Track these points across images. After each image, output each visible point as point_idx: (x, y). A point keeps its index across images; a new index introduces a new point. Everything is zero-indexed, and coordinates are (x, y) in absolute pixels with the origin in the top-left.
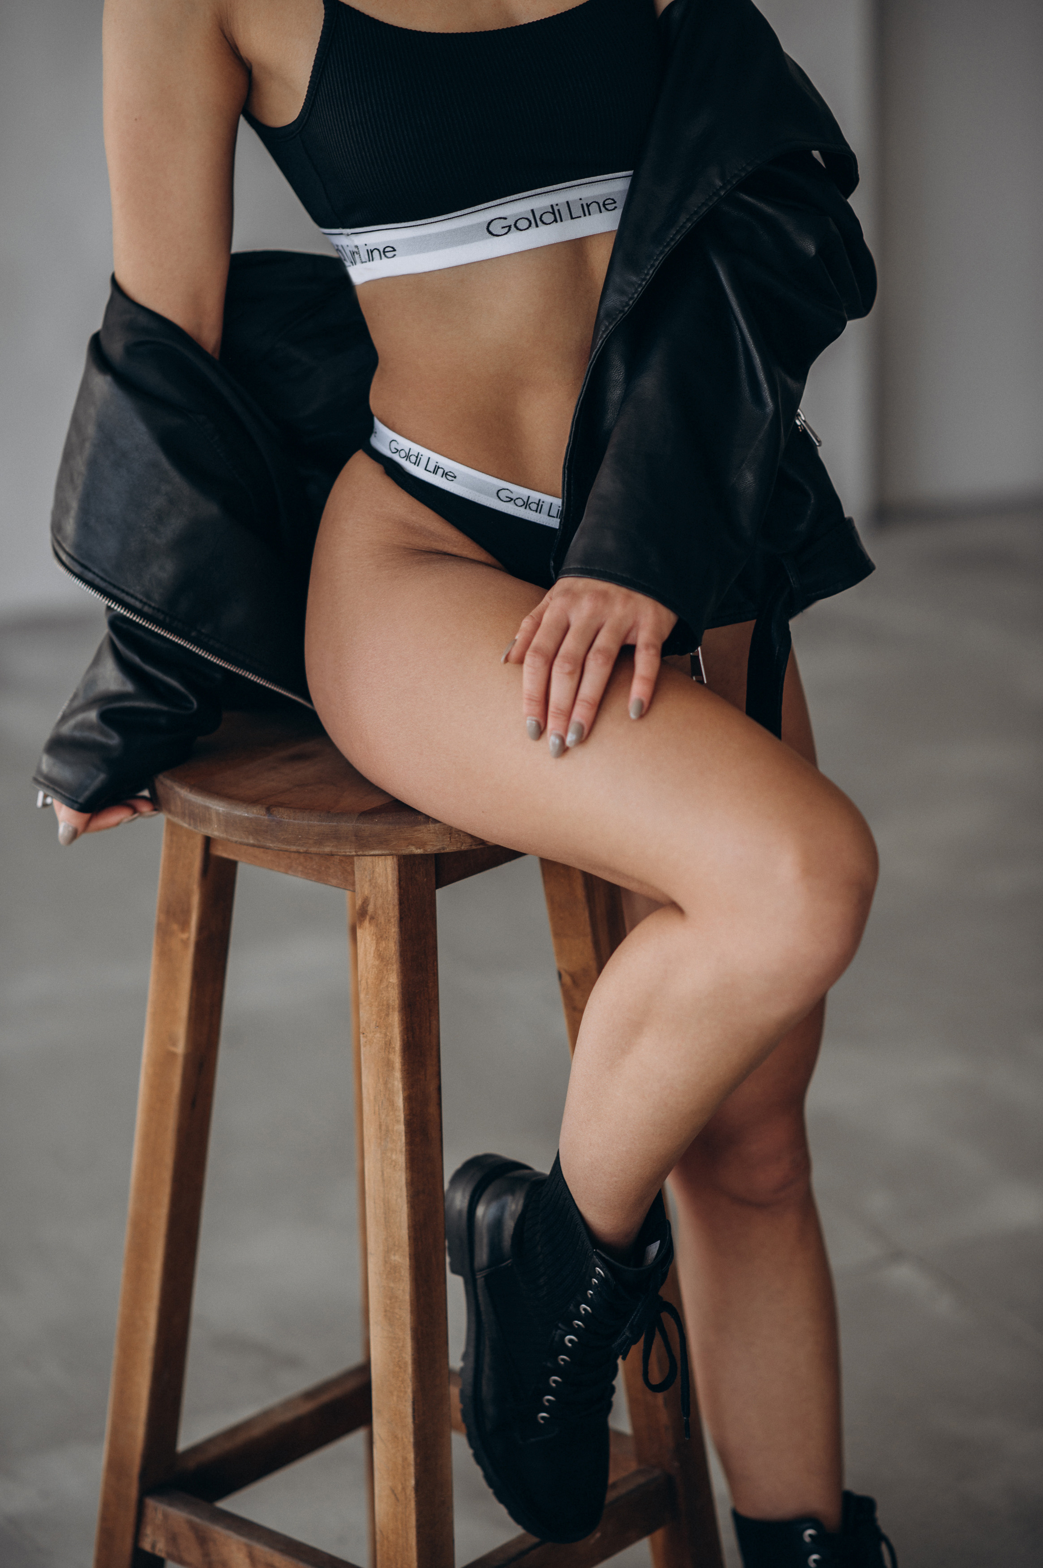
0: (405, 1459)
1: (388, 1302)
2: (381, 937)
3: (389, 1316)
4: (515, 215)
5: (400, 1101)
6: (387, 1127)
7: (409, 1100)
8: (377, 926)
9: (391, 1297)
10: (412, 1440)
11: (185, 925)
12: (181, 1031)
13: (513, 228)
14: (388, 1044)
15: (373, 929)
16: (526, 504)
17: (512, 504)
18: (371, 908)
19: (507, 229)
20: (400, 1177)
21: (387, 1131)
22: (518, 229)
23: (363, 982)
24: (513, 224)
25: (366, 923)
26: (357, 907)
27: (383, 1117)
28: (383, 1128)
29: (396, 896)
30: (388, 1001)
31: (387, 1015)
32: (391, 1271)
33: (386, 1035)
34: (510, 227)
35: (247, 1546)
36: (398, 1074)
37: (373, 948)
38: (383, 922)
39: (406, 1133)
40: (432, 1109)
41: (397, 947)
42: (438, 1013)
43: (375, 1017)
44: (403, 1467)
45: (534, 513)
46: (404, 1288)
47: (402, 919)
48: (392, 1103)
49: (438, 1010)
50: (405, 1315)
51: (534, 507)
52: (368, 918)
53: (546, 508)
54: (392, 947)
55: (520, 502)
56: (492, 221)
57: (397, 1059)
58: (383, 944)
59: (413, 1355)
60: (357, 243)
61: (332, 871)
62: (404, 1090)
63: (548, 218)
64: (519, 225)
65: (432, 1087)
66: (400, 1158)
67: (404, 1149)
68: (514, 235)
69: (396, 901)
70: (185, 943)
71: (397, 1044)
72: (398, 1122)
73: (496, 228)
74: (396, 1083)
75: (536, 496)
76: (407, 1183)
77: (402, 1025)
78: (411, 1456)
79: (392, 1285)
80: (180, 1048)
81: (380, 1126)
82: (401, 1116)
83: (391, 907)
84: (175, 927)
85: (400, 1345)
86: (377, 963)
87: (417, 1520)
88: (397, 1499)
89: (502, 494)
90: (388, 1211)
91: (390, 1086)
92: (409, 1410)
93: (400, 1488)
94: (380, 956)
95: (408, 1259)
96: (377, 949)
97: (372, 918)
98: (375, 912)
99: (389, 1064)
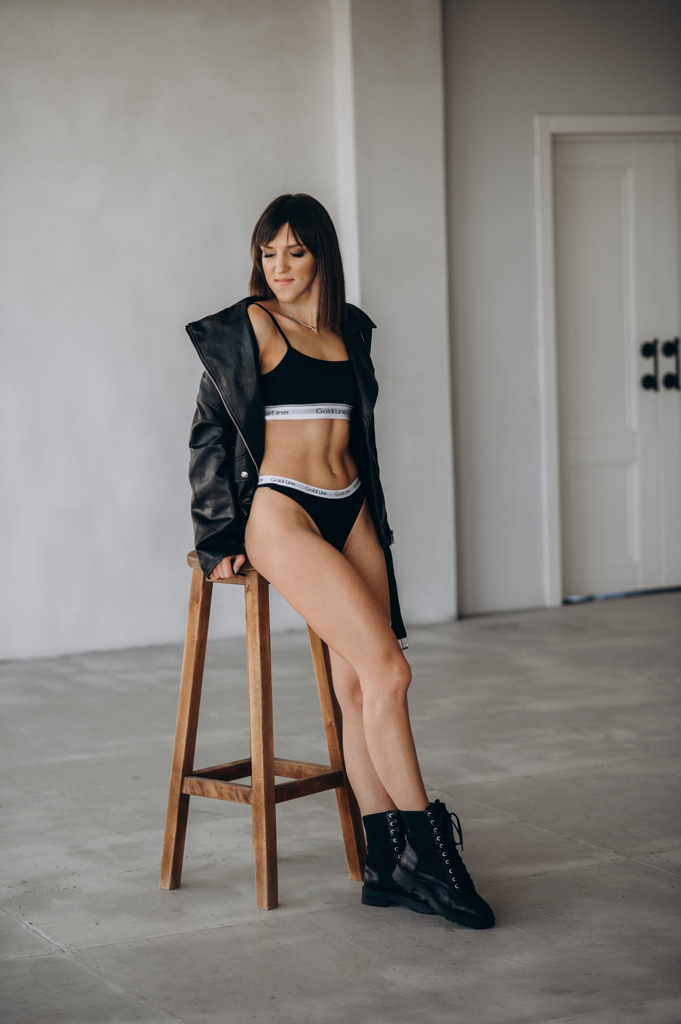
0: (260, 744)
1: (255, 699)
2: (253, 595)
3: (256, 704)
4: (324, 409)
5: (258, 641)
6: (255, 649)
7: (261, 640)
8: (252, 592)
9: (256, 697)
10: (262, 738)
11: (197, 602)
12: (196, 633)
13: (323, 412)
14: (255, 625)
15: (251, 593)
16: (313, 491)
17: (310, 491)
18: (250, 588)
19: (321, 412)
20: (258, 662)
21: (255, 650)
22: (324, 412)
23: (248, 609)
24: (323, 411)
25: (249, 592)
26: (246, 588)
27: (254, 646)
28: (254, 649)
29: (257, 582)
30: (255, 613)
31: (255, 617)
32: (256, 690)
33: (254, 623)
34: (322, 411)
35: (215, 784)
36: (258, 633)
37: (251, 599)
38: (254, 591)
39: (260, 650)
40: (268, 645)
41: (258, 597)
42: (269, 618)
43: (251, 618)
44: (260, 746)
45: (321, 495)
46: (260, 695)
47: (259, 589)
48: (256, 642)
49: (269, 617)
50: (260, 702)
51: (315, 491)
52: (249, 590)
53: (318, 492)
54: (256, 597)
55: (312, 490)
56: (318, 409)
57: (257, 629)
58: (254, 597)
59: (262, 713)
60: (273, 410)
61: (239, 580)
62: (260, 637)
63: (331, 412)
64: (324, 411)
65: (268, 638)
66: (258, 657)
67: (259, 654)
68: (323, 414)
69: (257, 584)
70: (198, 608)
71: (258, 625)
72: (258, 647)
73: (318, 411)
74: (257, 636)
75: (316, 488)
76: (260, 664)
77: (259, 619)
78: (262, 743)
79: (256, 694)
80: (196, 639)
81: (253, 649)
82: (259, 645)
83: (256, 586)
84: (195, 603)
85: (259, 711)
86: (252, 602)
87: (264, 761)
88: (258, 757)
89: (307, 488)
90: (255, 672)
91: (255, 637)
92: (261, 729)
93: (258, 753)
94: (253, 601)
95: (261, 686)
96: (252, 599)
97: (251, 590)
98: (252, 588)
99: (255, 631)
